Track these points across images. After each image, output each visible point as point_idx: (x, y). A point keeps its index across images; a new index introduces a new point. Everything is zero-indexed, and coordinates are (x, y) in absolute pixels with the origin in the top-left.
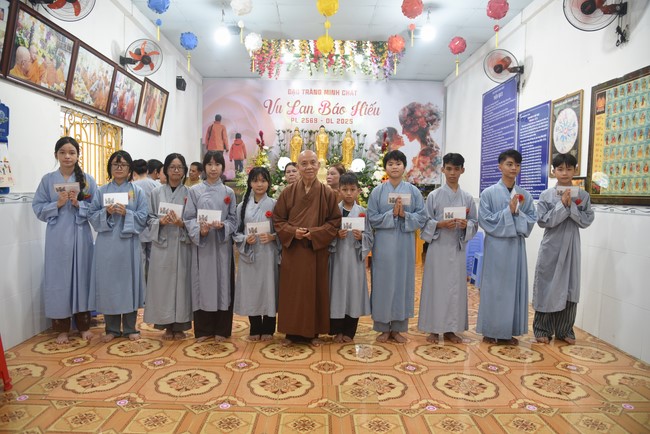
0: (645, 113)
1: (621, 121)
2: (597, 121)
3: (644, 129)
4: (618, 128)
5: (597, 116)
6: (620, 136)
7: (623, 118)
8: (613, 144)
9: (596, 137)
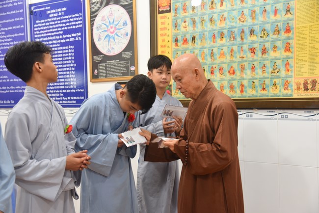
0: (226, 15)
1: (194, 22)
2: (159, 21)
3: (225, 32)
4: (190, 29)
5: (159, 16)
6: (194, 38)
7: (197, 19)
8: (185, 46)
9: (160, 39)
